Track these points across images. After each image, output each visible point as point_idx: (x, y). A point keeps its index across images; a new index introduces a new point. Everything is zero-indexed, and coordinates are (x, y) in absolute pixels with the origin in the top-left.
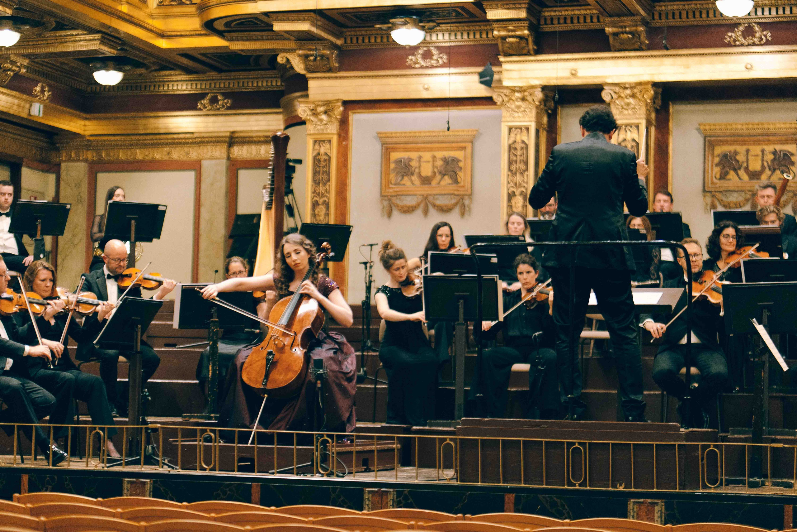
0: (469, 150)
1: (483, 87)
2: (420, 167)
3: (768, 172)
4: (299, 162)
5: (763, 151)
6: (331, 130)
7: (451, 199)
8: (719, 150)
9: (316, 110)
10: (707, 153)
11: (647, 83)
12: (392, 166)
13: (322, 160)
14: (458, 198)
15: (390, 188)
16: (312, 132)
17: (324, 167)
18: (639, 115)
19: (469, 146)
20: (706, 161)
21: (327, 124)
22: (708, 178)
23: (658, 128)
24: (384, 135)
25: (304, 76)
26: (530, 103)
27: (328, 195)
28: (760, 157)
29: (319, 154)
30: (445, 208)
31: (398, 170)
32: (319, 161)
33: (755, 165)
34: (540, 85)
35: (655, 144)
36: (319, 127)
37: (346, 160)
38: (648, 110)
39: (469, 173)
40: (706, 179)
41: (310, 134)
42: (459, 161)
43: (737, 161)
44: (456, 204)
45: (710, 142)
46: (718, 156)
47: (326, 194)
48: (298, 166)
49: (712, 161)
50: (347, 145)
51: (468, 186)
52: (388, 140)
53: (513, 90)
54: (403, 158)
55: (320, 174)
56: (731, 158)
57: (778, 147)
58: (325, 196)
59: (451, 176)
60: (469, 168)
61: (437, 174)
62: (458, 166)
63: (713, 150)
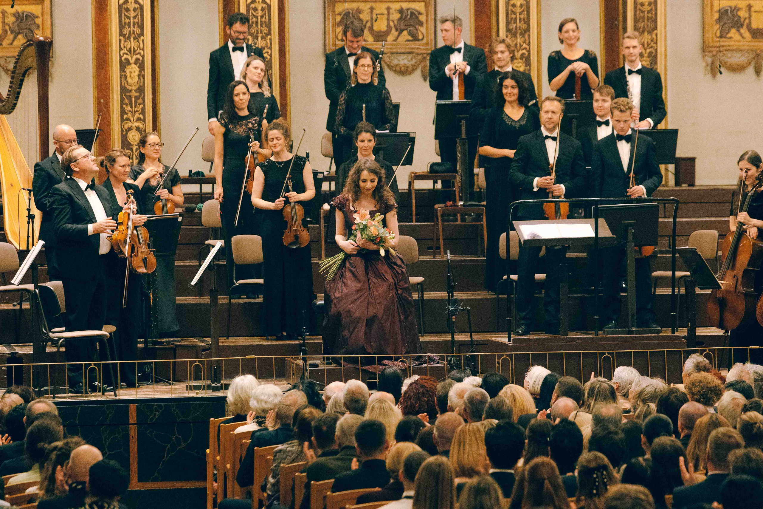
0: (47, 4)
3: (394, 33)
5: (388, 9)
8: (340, 8)
10: (327, 10)
20: (327, 19)
22: (329, 39)
28: (385, 16)
33: (381, 25)
40: (327, 40)
42: (36, 17)
43: (361, 20)
46: (340, 14)
49: (334, 19)
56: (353, 16)
57: (405, 5)
59: (26, 34)
60: (48, 25)
61: (9, 32)
62: (35, 23)
63: (334, 7)
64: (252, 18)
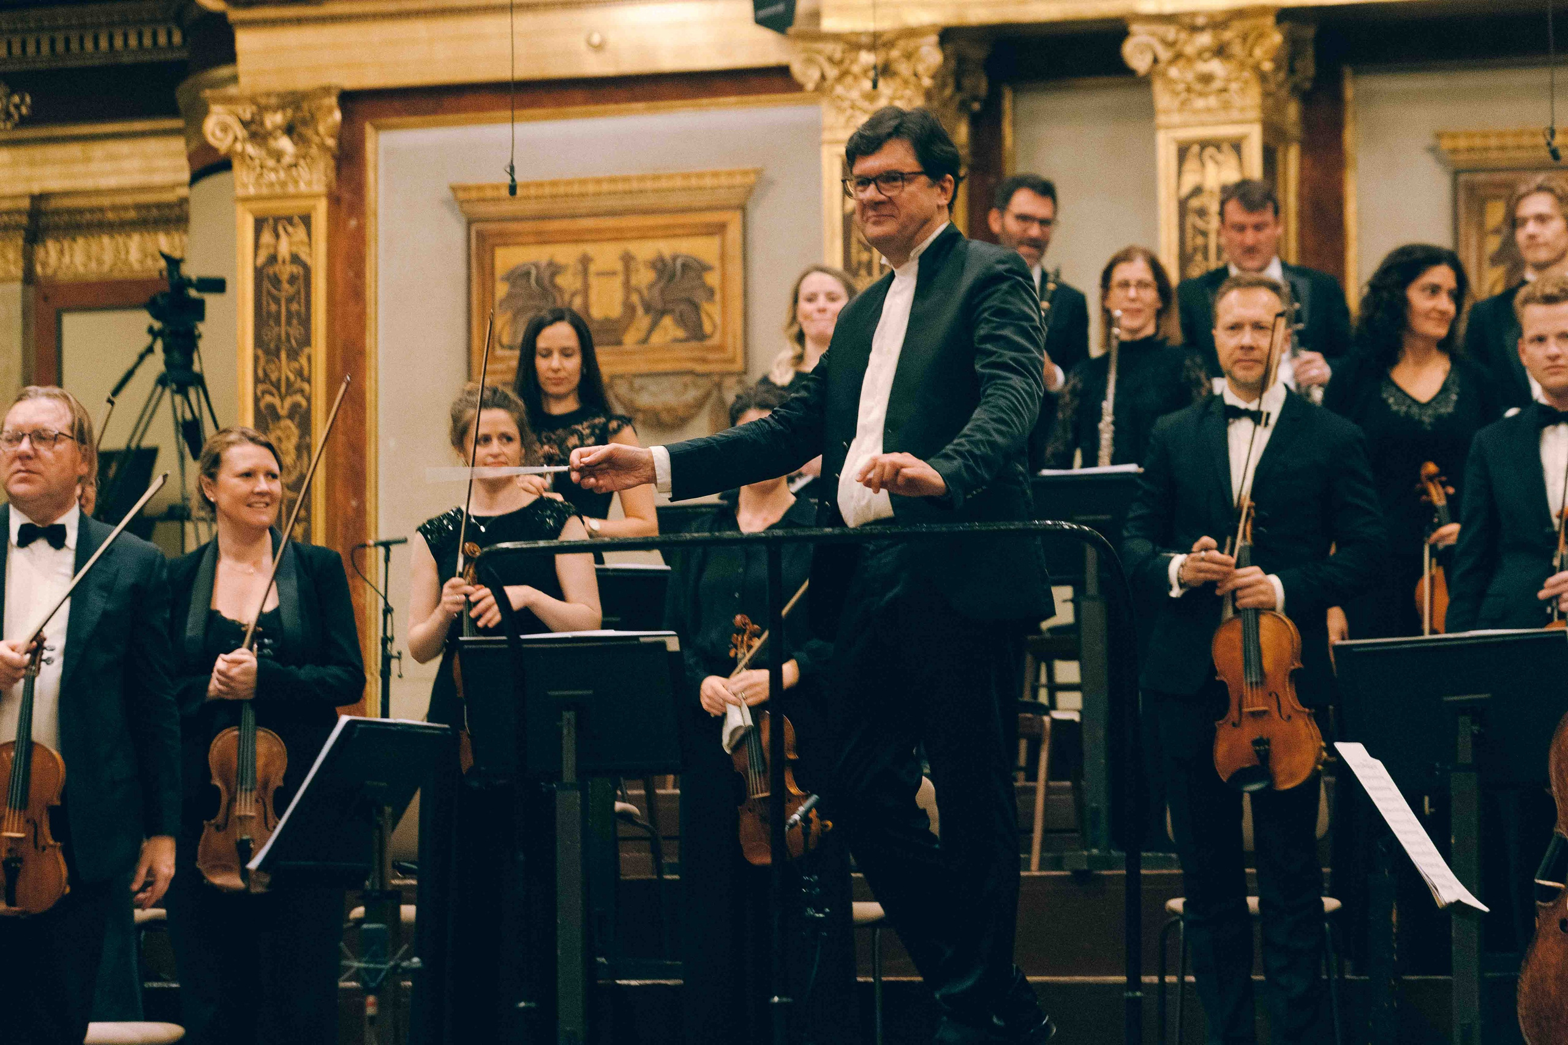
0: (734, 233)
1: (767, 35)
2: (585, 290)
4: (217, 286)
6: (309, 183)
7: (686, 386)
8: (1499, 213)
9: (262, 124)
10: (1462, 224)
11: (1262, 11)
12: (502, 290)
13: (285, 277)
14: (705, 383)
15: (497, 359)
16: (252, 191)
17: (290, 300)
18: (1242, 109)
19: (734, 220)
21: (296, 165)
23: (1307, 148)
24: (474, 195)
25: (221, 17)
26: (906, 82)
27: (306, 386)
29: (273, 259)
30: (665, 417)
31: (520, 303)
32: (276, 281)
34: (934, 25)
35: (1301, 197)
36: (273, 176)
37: (360, 274)
38: (1266, 95)
39: (736, 305)
41: (246, 199)
42: (706, 268)
44: (699, 404)
45: (1471, 188)
46: (1498, 231)
47: (299, 384)
48: (211, 301)
49: (1481, 247)
50: (361, 230)
51: (734, 343)
52: (482, 209)
53: (853, 43)
54: (537, 266)
55: (278, 322)
58: (296, 392)
59: (681, 315)
60: (736, 288)
61: (640, 311)
62: (704, 285)
63: (1481, 213)
64: (1193, 238)
